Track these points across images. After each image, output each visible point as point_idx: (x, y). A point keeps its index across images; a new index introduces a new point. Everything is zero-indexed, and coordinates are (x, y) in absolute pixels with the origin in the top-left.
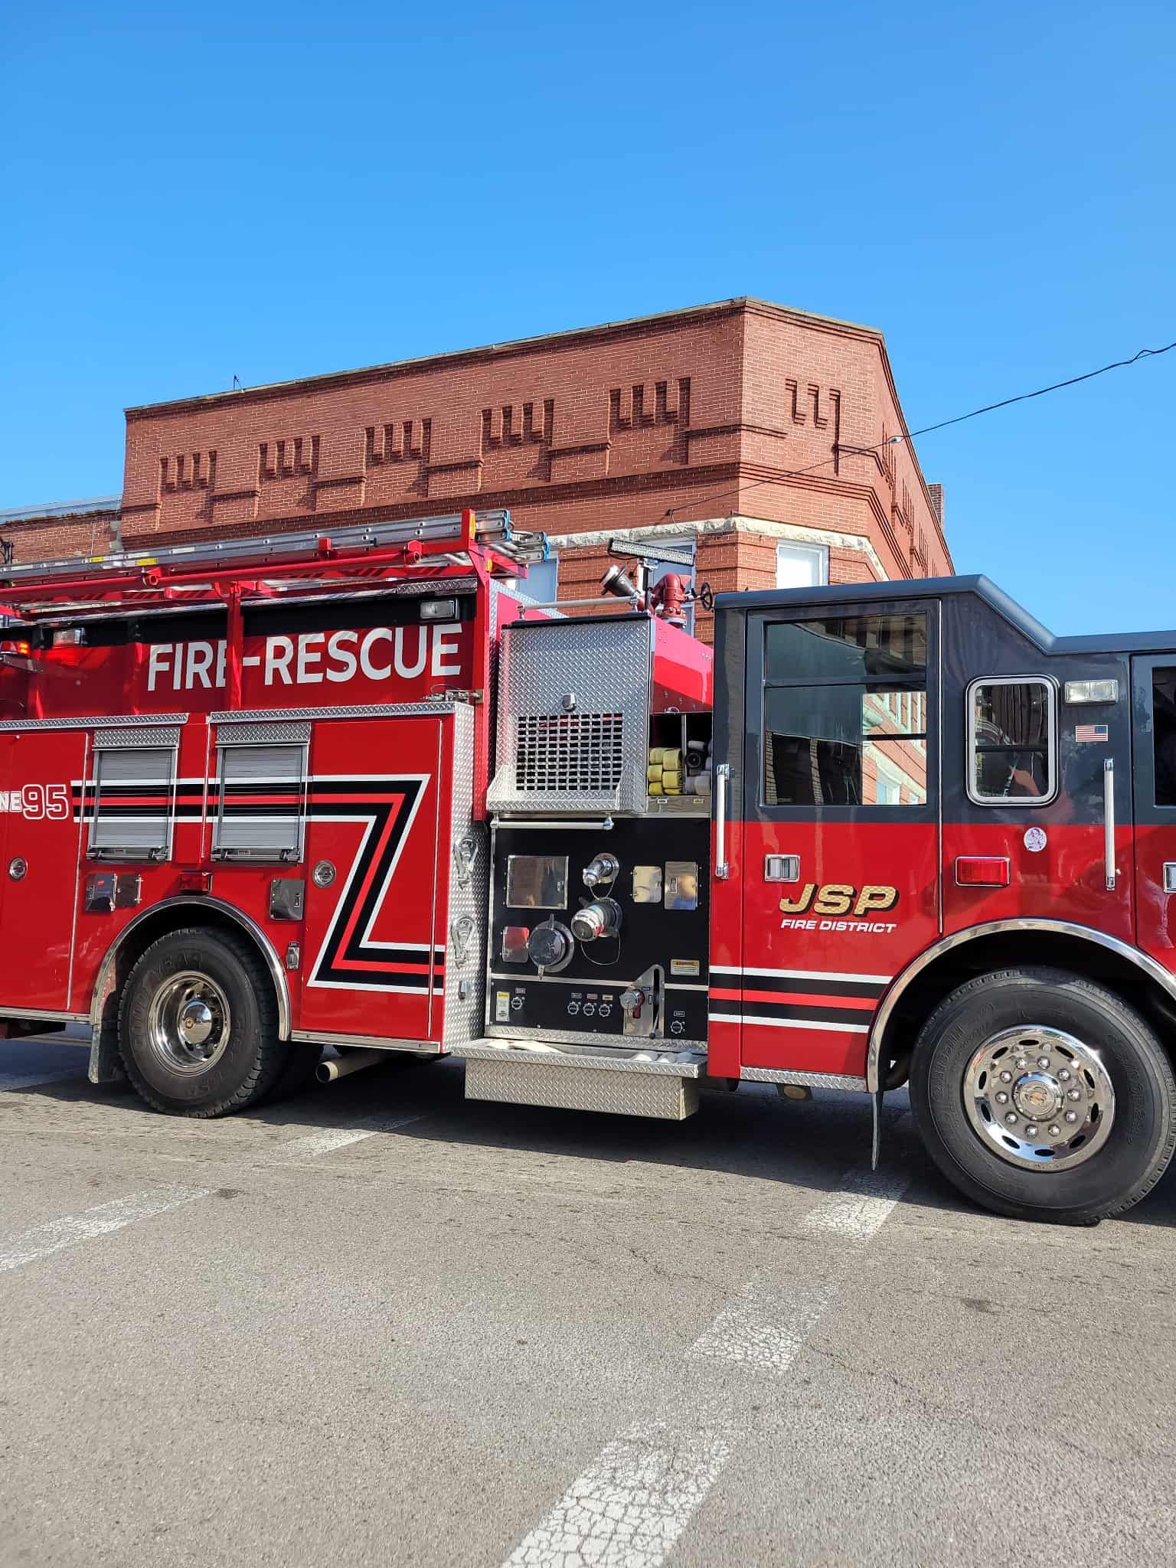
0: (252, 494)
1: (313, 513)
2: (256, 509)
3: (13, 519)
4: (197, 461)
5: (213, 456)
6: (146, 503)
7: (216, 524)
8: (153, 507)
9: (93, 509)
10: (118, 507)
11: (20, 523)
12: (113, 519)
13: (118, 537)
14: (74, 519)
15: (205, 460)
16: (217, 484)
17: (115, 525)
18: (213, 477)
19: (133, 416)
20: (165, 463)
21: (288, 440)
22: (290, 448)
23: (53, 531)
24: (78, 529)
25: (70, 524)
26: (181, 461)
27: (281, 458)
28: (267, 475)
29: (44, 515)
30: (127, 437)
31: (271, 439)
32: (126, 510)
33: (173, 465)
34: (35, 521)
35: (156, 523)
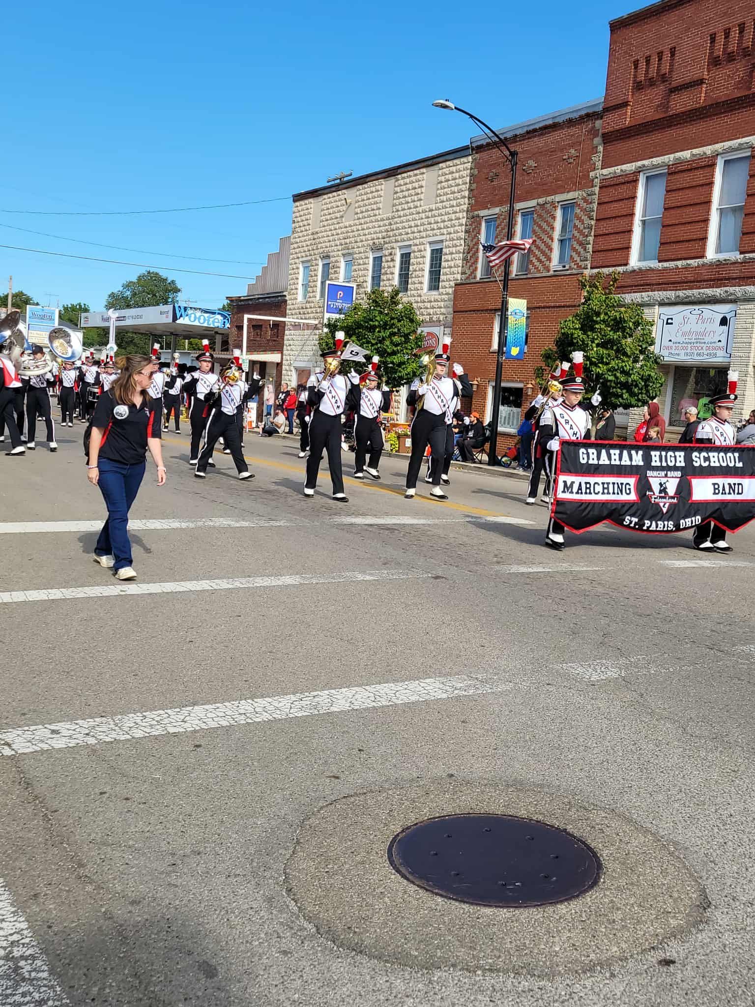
0: (701, 82)
1: (750, 92)
2: (703, 95)
3: (531, 128)
4: (660, 60)
5: (673, 52)
6: (621, 102)
7: (671, 113)
8: (625, 104)
9: (583, 113)
10: (600, 108)
11: (535, 130)
12: (597, 119)
13: (600, 134)
14: (570, 123)
15: (667, 56)
16: (675, 77)
17: (598, 123)
18: (671, 71)
19: (617, 26)
20: (636, 63)
21: (734, 26)
22: (735, 34)
23: (556, 136)
24: (574, 130)
25: (568, 127)
26: (648, 61)
27: (726, 44)
28: (715, 62)
29: (550, 122)
30: (610, 45)
31: (718, 27)
32: (606, 110)
33: (642, 65)
34: (546, 127)
35: (627, 118)
